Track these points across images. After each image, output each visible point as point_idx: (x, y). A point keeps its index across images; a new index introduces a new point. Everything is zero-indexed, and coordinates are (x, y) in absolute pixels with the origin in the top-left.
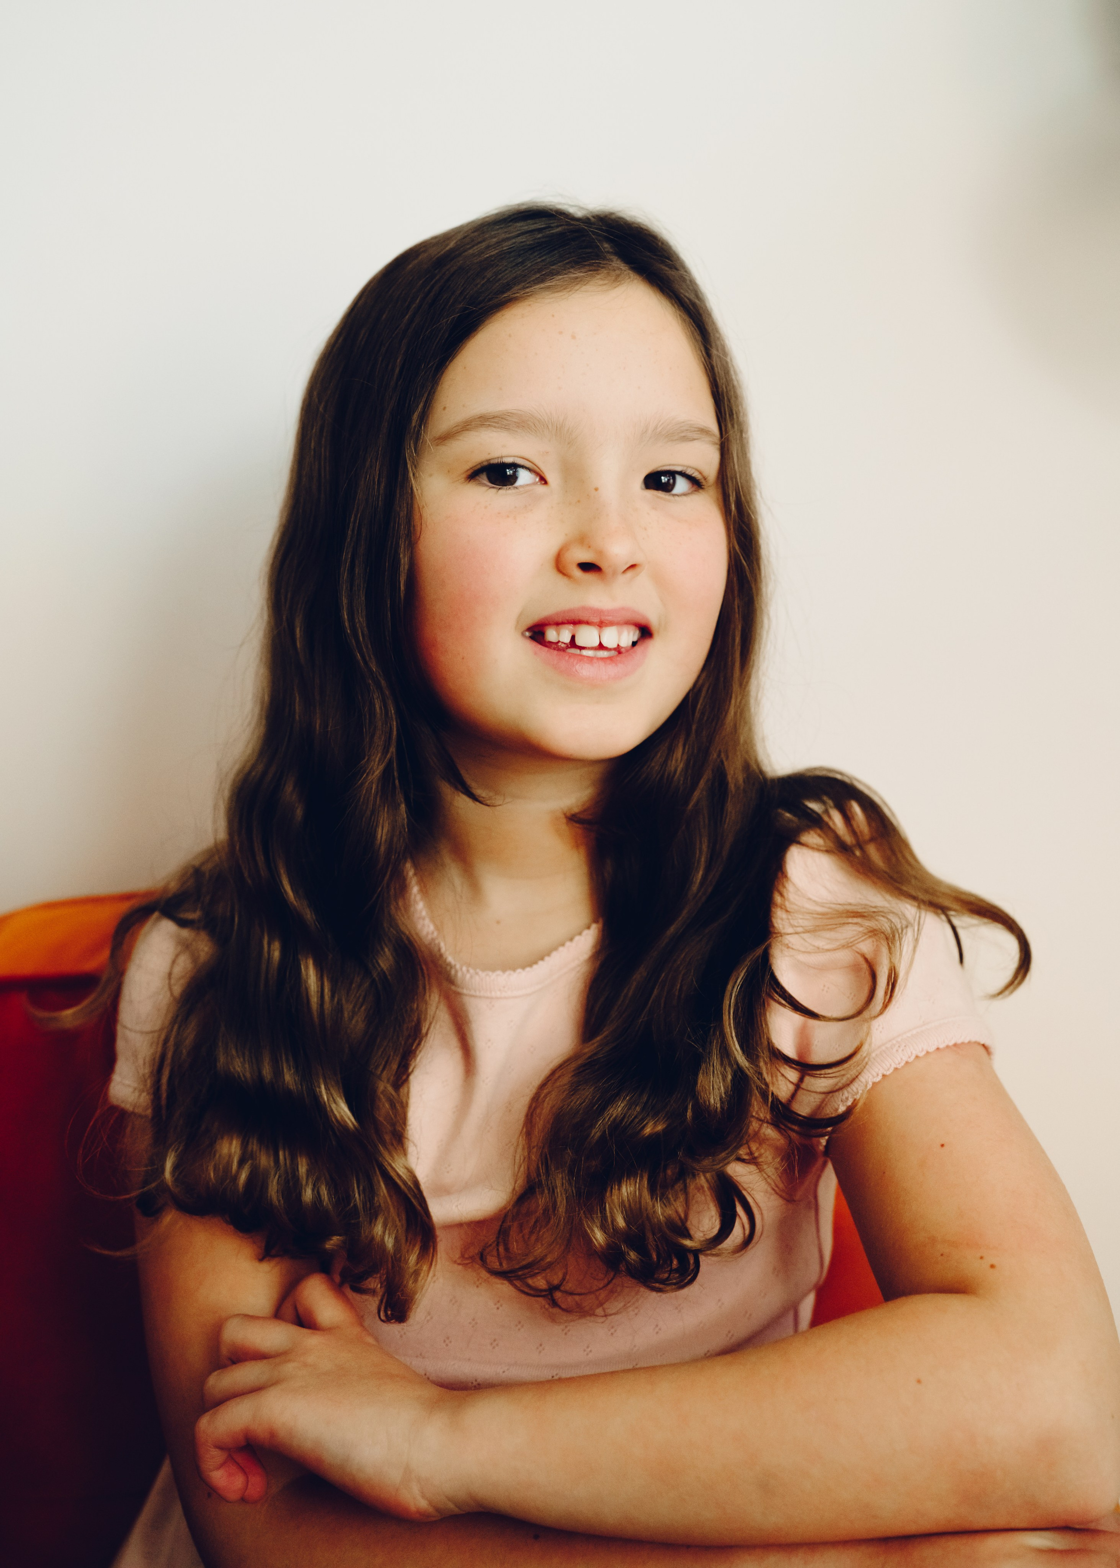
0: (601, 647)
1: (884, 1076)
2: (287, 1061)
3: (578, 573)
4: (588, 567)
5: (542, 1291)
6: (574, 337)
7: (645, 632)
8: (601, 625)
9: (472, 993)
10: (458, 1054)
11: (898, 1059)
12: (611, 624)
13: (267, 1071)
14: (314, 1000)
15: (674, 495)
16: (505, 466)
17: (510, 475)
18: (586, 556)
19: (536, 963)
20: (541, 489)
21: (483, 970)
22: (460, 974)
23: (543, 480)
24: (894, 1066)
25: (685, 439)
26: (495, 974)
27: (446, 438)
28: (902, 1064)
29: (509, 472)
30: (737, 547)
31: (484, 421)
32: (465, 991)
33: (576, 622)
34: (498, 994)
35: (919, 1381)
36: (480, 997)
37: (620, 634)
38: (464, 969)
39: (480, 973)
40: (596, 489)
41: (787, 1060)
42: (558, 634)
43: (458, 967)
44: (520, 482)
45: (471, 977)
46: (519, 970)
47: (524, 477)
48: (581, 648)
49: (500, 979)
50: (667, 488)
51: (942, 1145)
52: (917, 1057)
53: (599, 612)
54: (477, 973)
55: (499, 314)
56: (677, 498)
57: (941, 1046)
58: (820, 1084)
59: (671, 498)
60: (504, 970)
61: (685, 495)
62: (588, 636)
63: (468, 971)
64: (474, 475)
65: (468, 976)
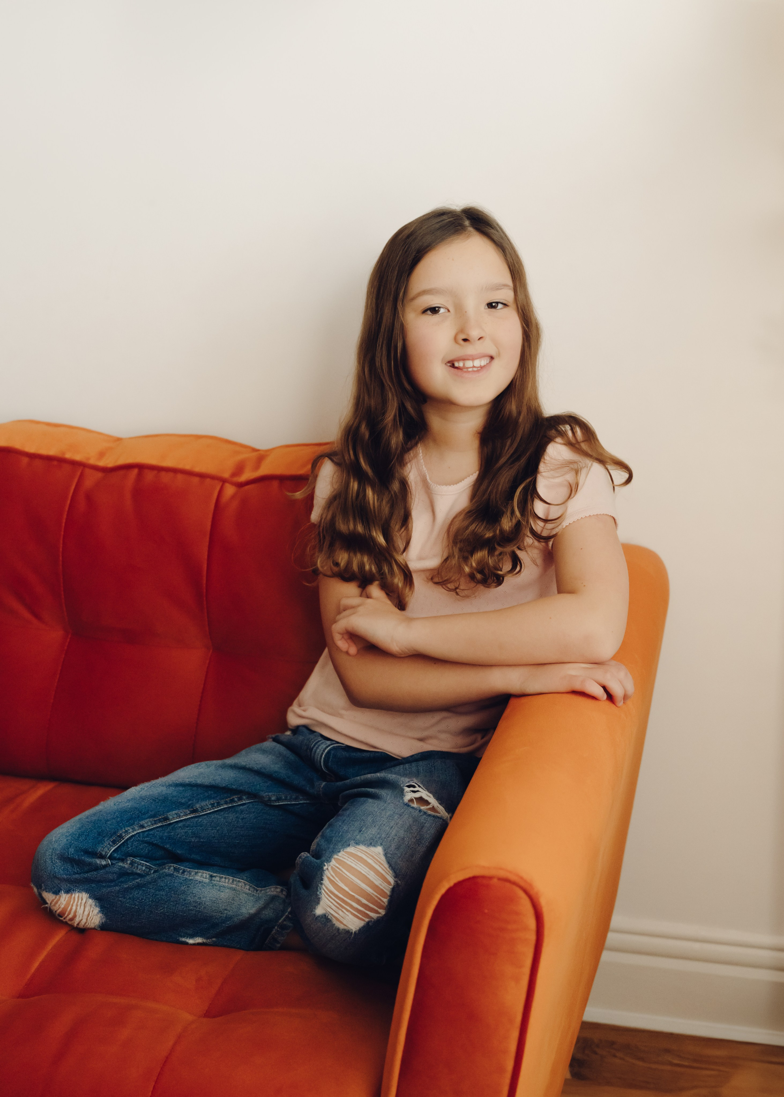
0: (474, 367)
1: (570, 524)
2: (359, 523)
3: (462, 342)
4: (465, 340)
5: (453, 589)
6: (453, 260)
7: (492, 358)
8: (473, 360)
9: (435, 493)
10: (431, 514)
11: (575, 518)
12: (477, 359)
13: (351, 526)
14: (371, 502)
15: (498, 309)
16: (435, 308)
17: (437, 310)
18: (464, 337)
19: (458, 483)
20: (448, 314)
21: (439, 485)
22: (431, 486)
23: (449, 311)
24: (573, 520)
25: (498, 289)
26: (443, 486)
27: (413, 299)
28: (576, 520)
29: (437, 309)
30: (524, 325)
31: (425, 292)
32: (433, 492)
33: (464, 360)
34: (444, 493)
35: (550, 618)
36: (438, 494)
37: (481, 361)
38: (433, 484)
39: (438, 486)
40: (466, 312)
41: (539, 518)
42: (459, 364)
43: (431, 483)
44: (440, 312)
45: (435, 487)
46: (452, 485)
47: (442, 311)
48: (468, 368)
49: (444, 488)
50: (495, 307)
51: (581, 549)
52: (582, 518)
53: (472, 355)
54: (437, 486)
55: (427, 255)
56: (499, 310)
57: (591, 515)
58: (549, 526)
59: (497, 310)
60: (446, 485)
61: (501, 309)
62: (469, 364)
63: (434, 485)
64: (424, 312)
65: (434, 487)
